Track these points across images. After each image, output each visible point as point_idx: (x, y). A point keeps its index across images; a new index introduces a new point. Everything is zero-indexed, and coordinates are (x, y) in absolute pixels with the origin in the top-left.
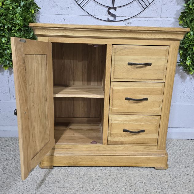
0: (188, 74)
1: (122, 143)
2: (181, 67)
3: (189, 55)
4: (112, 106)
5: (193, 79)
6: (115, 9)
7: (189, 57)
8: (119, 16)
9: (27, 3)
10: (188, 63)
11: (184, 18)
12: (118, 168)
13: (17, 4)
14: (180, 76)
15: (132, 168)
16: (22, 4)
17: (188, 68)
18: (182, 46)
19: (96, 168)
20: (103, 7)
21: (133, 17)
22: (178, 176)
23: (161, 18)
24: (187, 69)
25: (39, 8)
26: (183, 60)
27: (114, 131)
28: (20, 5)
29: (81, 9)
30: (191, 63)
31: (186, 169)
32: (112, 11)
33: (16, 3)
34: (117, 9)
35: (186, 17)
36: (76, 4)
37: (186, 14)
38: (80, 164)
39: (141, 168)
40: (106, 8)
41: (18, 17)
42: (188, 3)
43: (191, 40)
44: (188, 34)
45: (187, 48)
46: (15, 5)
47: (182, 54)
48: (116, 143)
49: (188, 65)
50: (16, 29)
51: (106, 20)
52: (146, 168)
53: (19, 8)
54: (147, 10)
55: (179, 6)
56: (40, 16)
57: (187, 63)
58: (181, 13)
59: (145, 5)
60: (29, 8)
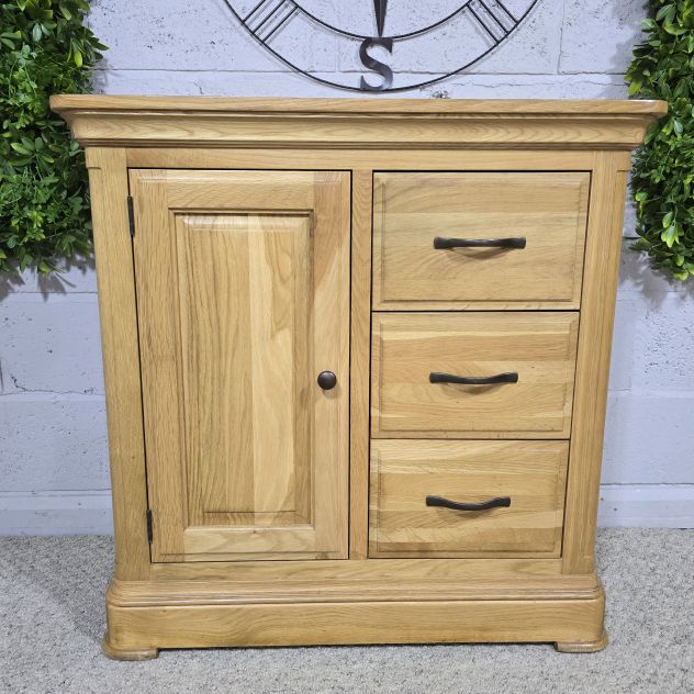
0: (670, 280)
1: (424, 552)
2: (645, 256)
3: (671, 207)
4: (381, 408)
5: (689, 297)
6: (388, 44)
7: (669, 215)
8: (403, 69)
9: (55, 30)
10: (669, 238)
11: (647, 73)
12: (413, 649)
13: (19, 34)
14: (641, 288)
15: (468, 648)
16: (37, 33)
17: (671, 258)
18: (643, 175)
19: (326, 651)
20: (343, 40)
21: (456, 72)
22: (648, 676)
23: (559, 74)
24: (665, 262)
25: (103, 48)
26: (648, 227)
27: (391, 505)
28: (30, 36)
29: (262, 48)
30: (681, 238)
31: (678, 648)
32: (376, 53)
33: (14, 31)
34: (396, 46)
35: (652, 67)
36: (243, 29)
37: (652, 55)
38: (261, 636)
39: (500, 647)
40: (353, 43)
41: (23, 84)
42: (660, 15)
43: (677, 151)
44: (664, 130)
45: (661, 182)
46: (13, 40)
47: (645, 206)
48: (399, 552)
49: (670, 245)
50: (18, 127)
51: (357, 85)
52: (522, 649)
53: (26, 48)
54: (505, 47)
55: (626, 27)
56: (109, 76)
57: (664, 238)
58: (635, 52)
59: (498, 28)
60: (63, 49)
